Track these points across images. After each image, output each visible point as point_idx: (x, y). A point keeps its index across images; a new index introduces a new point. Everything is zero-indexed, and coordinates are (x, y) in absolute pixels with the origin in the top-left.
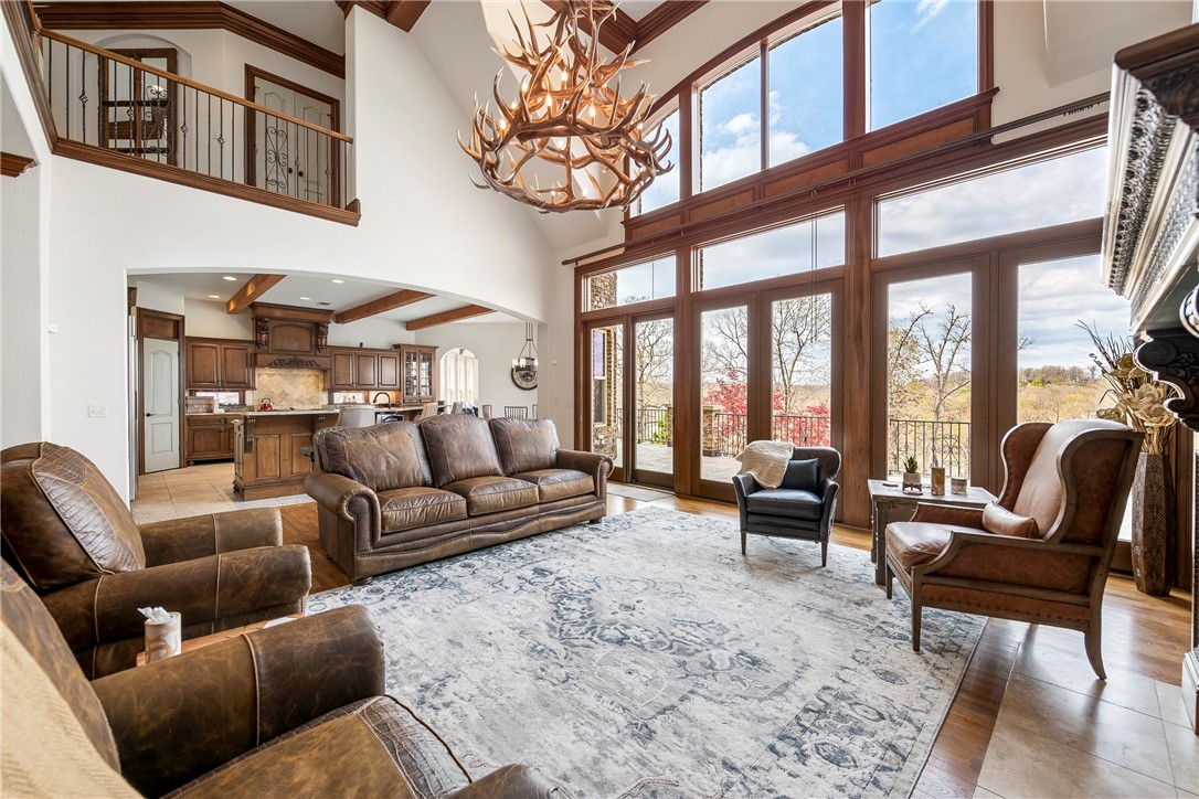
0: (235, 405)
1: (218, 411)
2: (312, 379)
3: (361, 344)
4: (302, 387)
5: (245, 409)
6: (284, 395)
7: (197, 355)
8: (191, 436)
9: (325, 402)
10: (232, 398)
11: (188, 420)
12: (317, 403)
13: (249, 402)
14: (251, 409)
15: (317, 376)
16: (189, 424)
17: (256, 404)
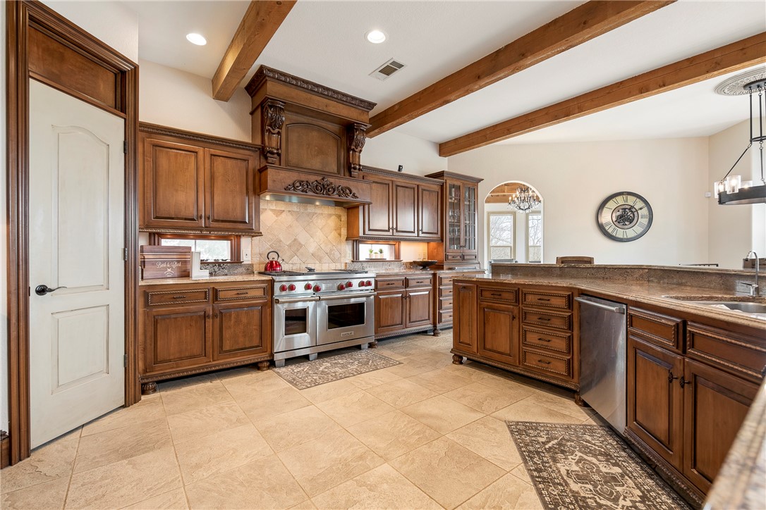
0: (224, 262)
1: (199, 275)
2: (332, 222)
3: (400, 168)
4: (319, 234)
5: (241, 270)
6: (296, 246)
7: (163, 162)
8: (151, 329)
9: (349, 258)
10: (219, 250)
11: (146, 295)
12: (339, 261)
13: (246, 258)
14: (249, 269)
15: (339, 217)
16: (146, 304)
17: (256, 260)
